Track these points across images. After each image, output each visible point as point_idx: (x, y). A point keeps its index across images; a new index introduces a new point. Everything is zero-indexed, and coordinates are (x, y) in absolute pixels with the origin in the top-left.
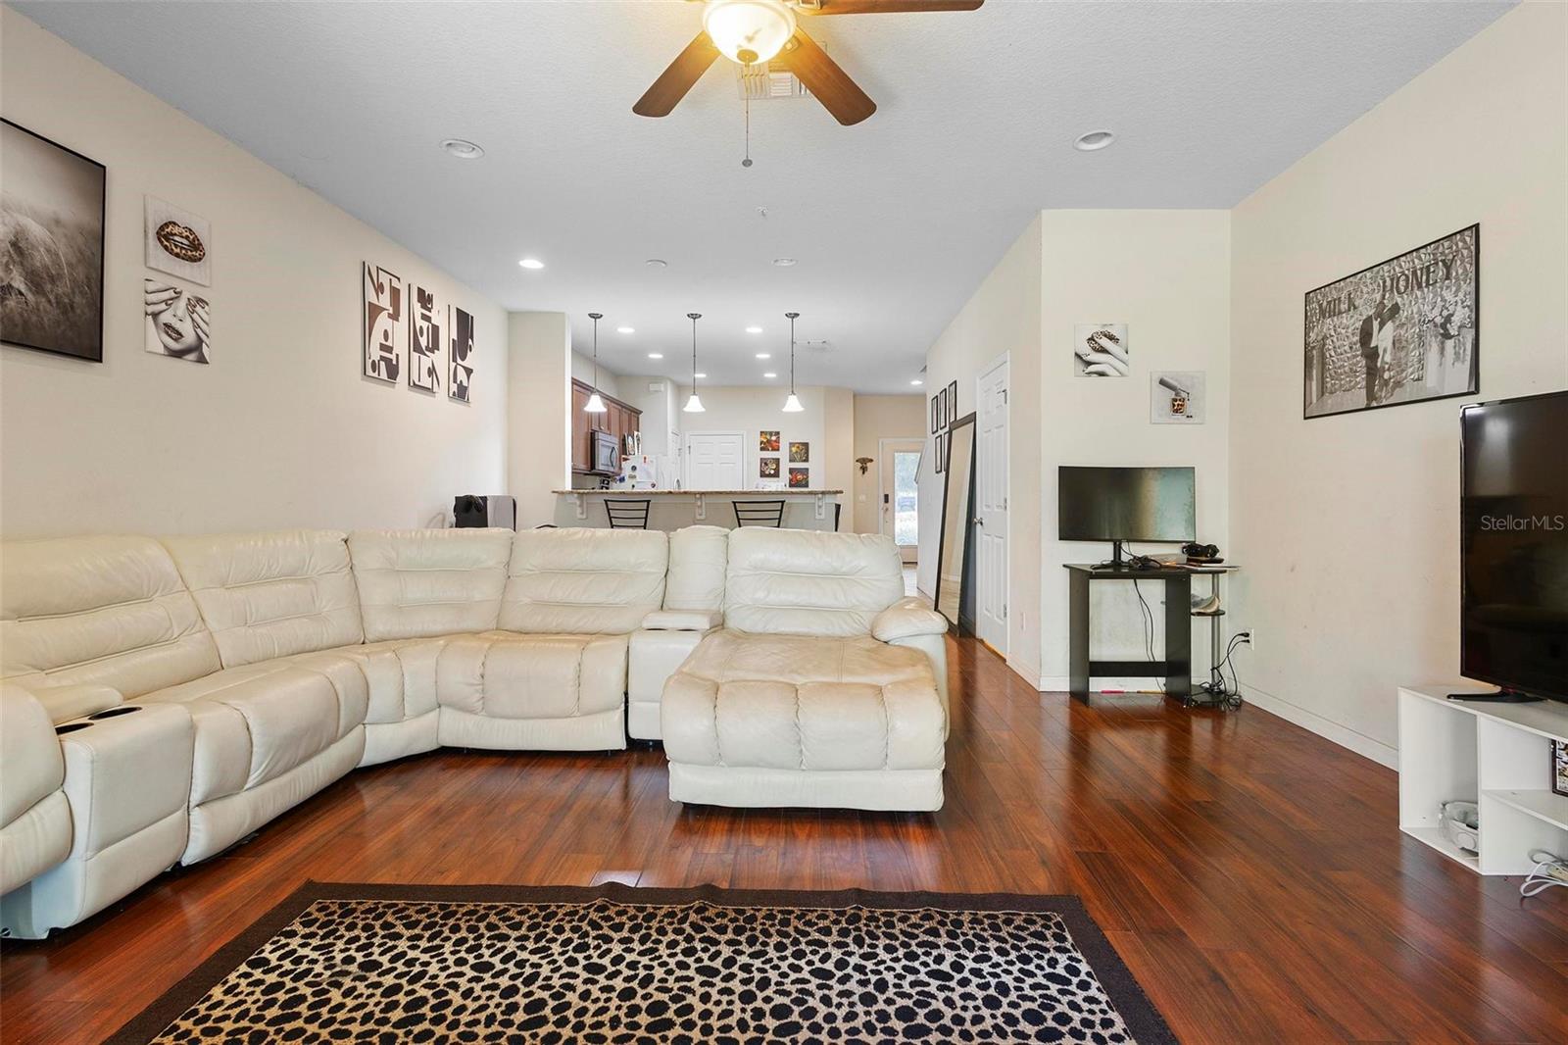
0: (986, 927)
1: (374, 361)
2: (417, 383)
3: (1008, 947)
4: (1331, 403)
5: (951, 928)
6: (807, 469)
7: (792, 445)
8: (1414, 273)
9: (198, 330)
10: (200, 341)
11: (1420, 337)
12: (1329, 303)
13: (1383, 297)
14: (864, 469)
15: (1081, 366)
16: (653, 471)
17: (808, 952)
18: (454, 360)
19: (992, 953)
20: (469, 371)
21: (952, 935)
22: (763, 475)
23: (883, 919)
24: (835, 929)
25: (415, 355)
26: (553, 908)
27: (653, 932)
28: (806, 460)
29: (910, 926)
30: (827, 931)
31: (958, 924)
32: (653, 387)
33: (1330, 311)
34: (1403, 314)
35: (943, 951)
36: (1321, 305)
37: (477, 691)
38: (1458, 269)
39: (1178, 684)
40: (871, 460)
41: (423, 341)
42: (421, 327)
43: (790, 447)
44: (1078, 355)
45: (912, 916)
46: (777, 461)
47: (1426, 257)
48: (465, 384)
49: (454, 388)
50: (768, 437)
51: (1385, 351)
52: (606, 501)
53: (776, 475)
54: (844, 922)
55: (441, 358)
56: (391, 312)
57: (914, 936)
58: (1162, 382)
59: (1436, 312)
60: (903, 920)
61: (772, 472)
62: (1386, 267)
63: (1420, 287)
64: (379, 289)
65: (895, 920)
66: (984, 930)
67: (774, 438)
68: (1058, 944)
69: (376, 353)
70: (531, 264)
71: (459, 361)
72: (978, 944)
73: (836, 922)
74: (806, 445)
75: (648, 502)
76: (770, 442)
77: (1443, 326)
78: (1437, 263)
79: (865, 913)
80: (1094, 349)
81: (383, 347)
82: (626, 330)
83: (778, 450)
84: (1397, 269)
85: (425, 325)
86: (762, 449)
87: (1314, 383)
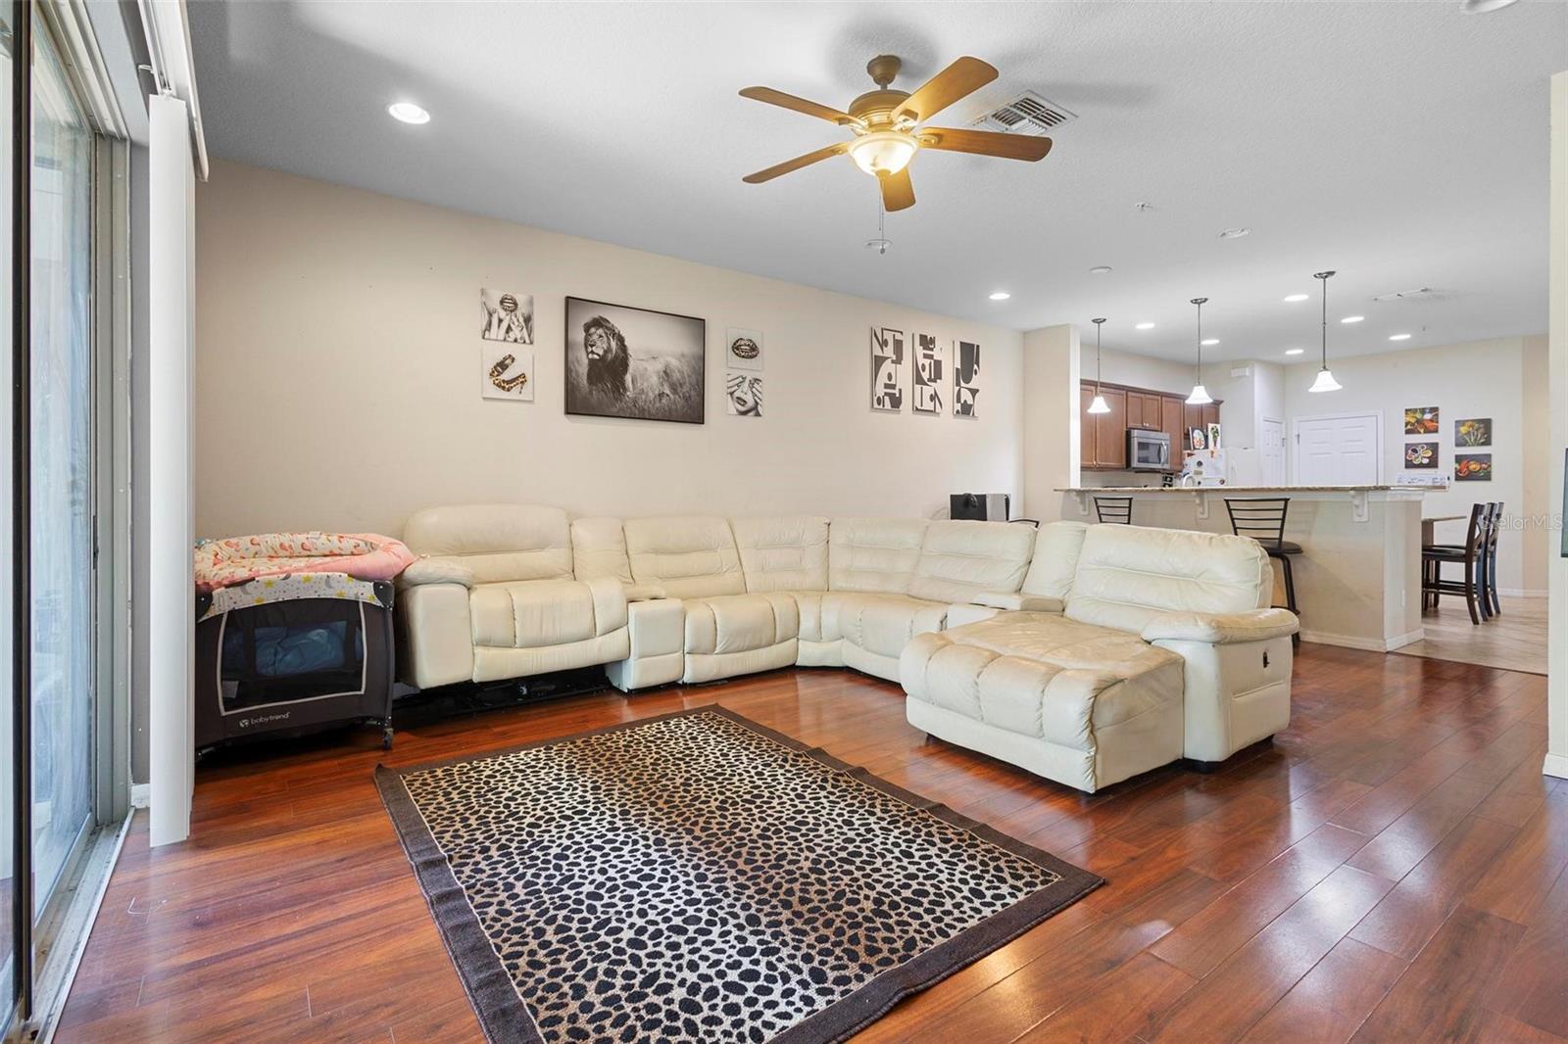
0: (989, 856)
1: (879, 398)
2: (919, 407)
3: (980, 868)
6: (1489, 456)
7: (1459, 423)
9: (755, 398)
10: (757, 403)
16: (1221, 465)
17: (859, 813)
18: (958, 384)
19: (962, 865)
20: (974, 392)
21: (956, 847)
22: (1409, 465)
23: (929, 822)
24: (892, 812)
25: (918, 387)
28: (1488, 442)
29: (939, 832)
30: (886, 811)
32: (1235, 373)
35: (934, 849)
41: (925, 376)
42: (923, 365)
43: (1456, 427)
45: (951, 829)
46: (1434, 447)
48: (970, 402)
49: (958, 407)
50: (1419, 416)
52: (1096, 499)
53: (1433, 463)
54: (904, 813)
55: (946, 386)
56: (894, 358)
57: (930, 836)
60: (941, 828)
61: (1426, 461)
64: (884, 344)
65: (936, 826)
66: (984, 856)
67: (1428, 416)
68: (1020, 885)
69: (880, 391)
70: (1000, 296)
71: (963, 384)
72: (964, 858)
74: (1487, 422)
75: (1130, 499)
76: (1422, 421)
81: (887, 386)
82: (1145, 326)
83: (1436, 431)
85: (927, 362)
86: (1408, 432)
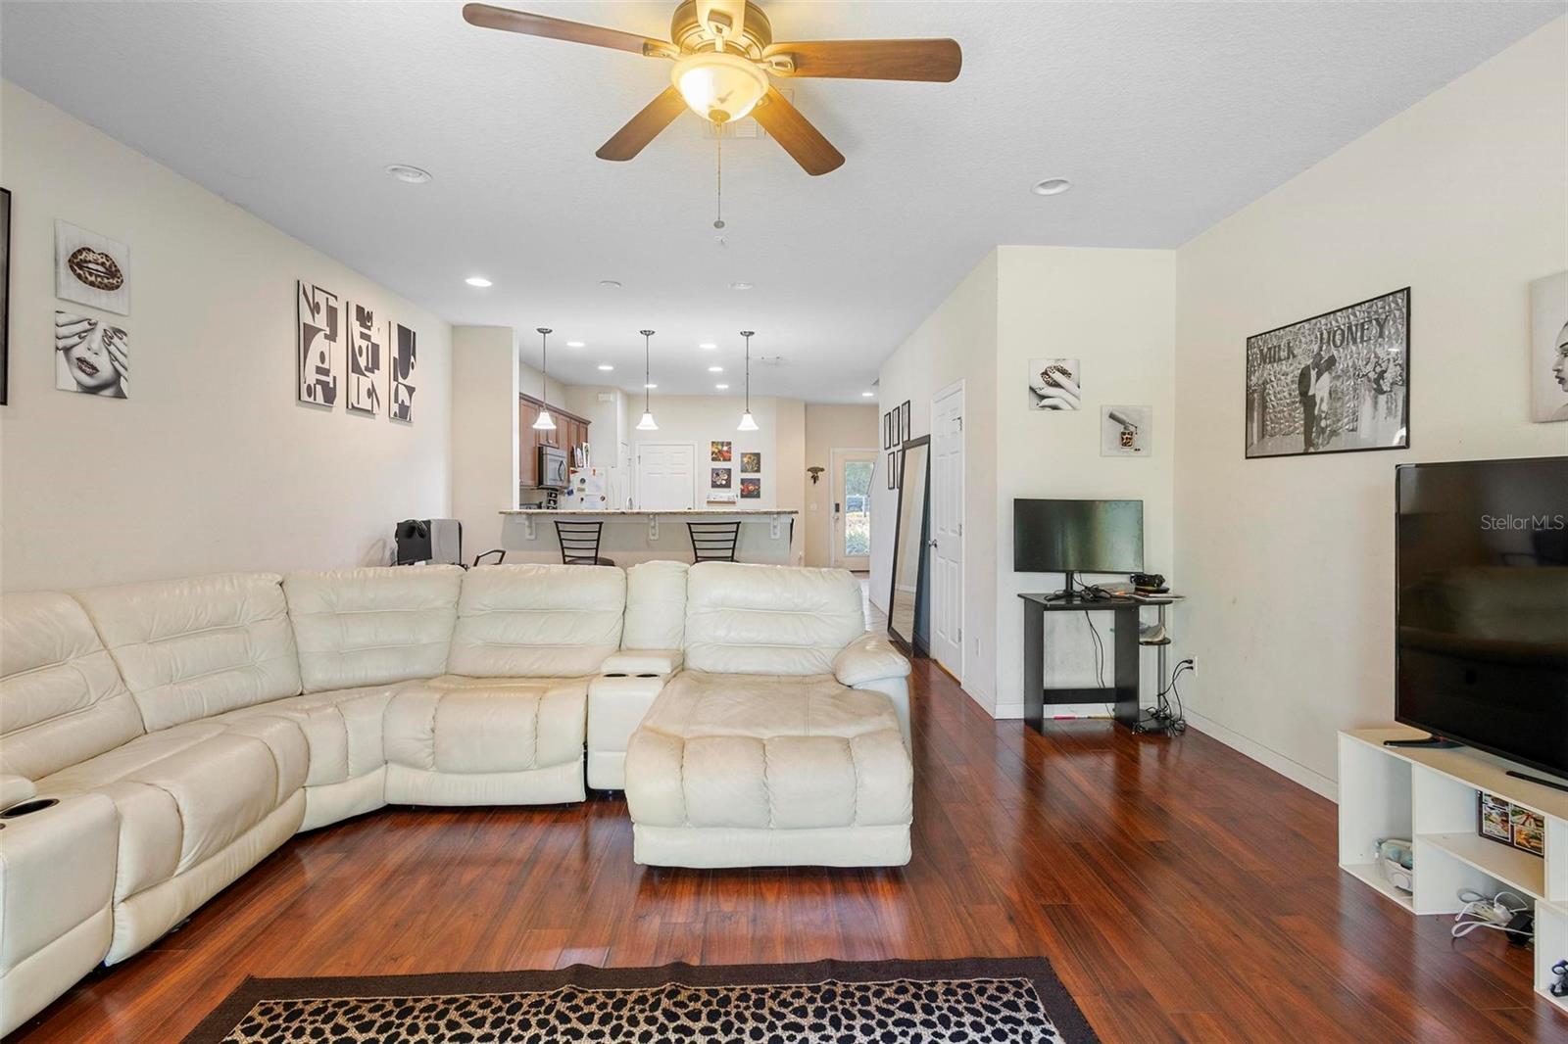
0: (960, 998)
1: (309, 386)
2: (356, 405)
3: (982, 1021)
4: (1271, 446)
5: (926, 1001)
6: (759, 480)
7: (743, 455)
8: (1350, 328)
9: (116, 364)
10: (118, 374)
11: (1355, 390)
12: (1269, 349)
13: (1321, 349)
14: (815, 479)
15: (1035, 400)
16: (602, 483)
17: (785, 1038)
18: (396, 379)
19: (968, 1030)
20: (411, 390)
21: (927, 1010)
22: (714, 485)
23: (858, 994)
24: (811, 1008)
25: (354, 377)
26: (517, 999)
27: (624, 1022)
28: (758, 471)
29: (886, 1001)
30: (802, 1012)
31: (932, 996)
32: (602, 397)
33: (1270, 357)
34: (1340, 367)
35: (920, 1029)
36: (1262, 351)
37: (427, 746)
38: (1390, 329)
39: (1127, 709)
40: (822, 470)
41: (362, 362)
42: (360, 347)
43: (742, 458)
44: (1032, 389)
45: (887, 989)
46: (729, 471)
47: (1360, 314)
48: (407, 403)
49: (395, 408)
50: (720, 447)
51: (1322, 400)
52: (556, 523)
53: (728, 485)
54: (819, 1000)
55: (381, 378)
56: (328, 333)
57: (890, 1014)
58: (1112, 416)
59: (1370, 367)
60: (878, 994)
61: (724, 482)
62: (1323, 321)
63: (1355, 342)
64: (315, 309)
65: (870, 994)
66: (958, 1002)
67: (725, 448)
68: (1031, 1015)
69: (311, 377)
70: (479, 282)
71: (400, 379)
72: (954, 1019)
73: (811, 1000)
74: (758, 455)
75: (601, 524)
76: (721, 453)
77: (1377, 381)
78: (1370, 321)
79: (839, 989)
80: (1048, 383)
81: (319, 370)
82: (576, 345)
83: (730, 460)
84: (1334, 323)
85: (364, 344)
86: (713, 459)
87: (1255, 425)
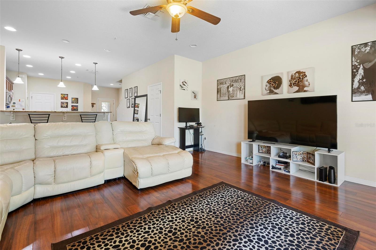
6: (78, 106)
7: (72, 98)
13: (231, 83)
14: (93, 106)
15: (181, 88)
22: (62, 107)
28: (77, 103)
40: (95, 104)
46: (67, 103)
50: (64, 96)
51: (231, 91)
53: (67, 107)
61: (65, 106)
74: (77, 99)
76: (64, 97)
77: (240, 89)
80: (183, 84)
83: (68, 100)
86: (61, 99)
